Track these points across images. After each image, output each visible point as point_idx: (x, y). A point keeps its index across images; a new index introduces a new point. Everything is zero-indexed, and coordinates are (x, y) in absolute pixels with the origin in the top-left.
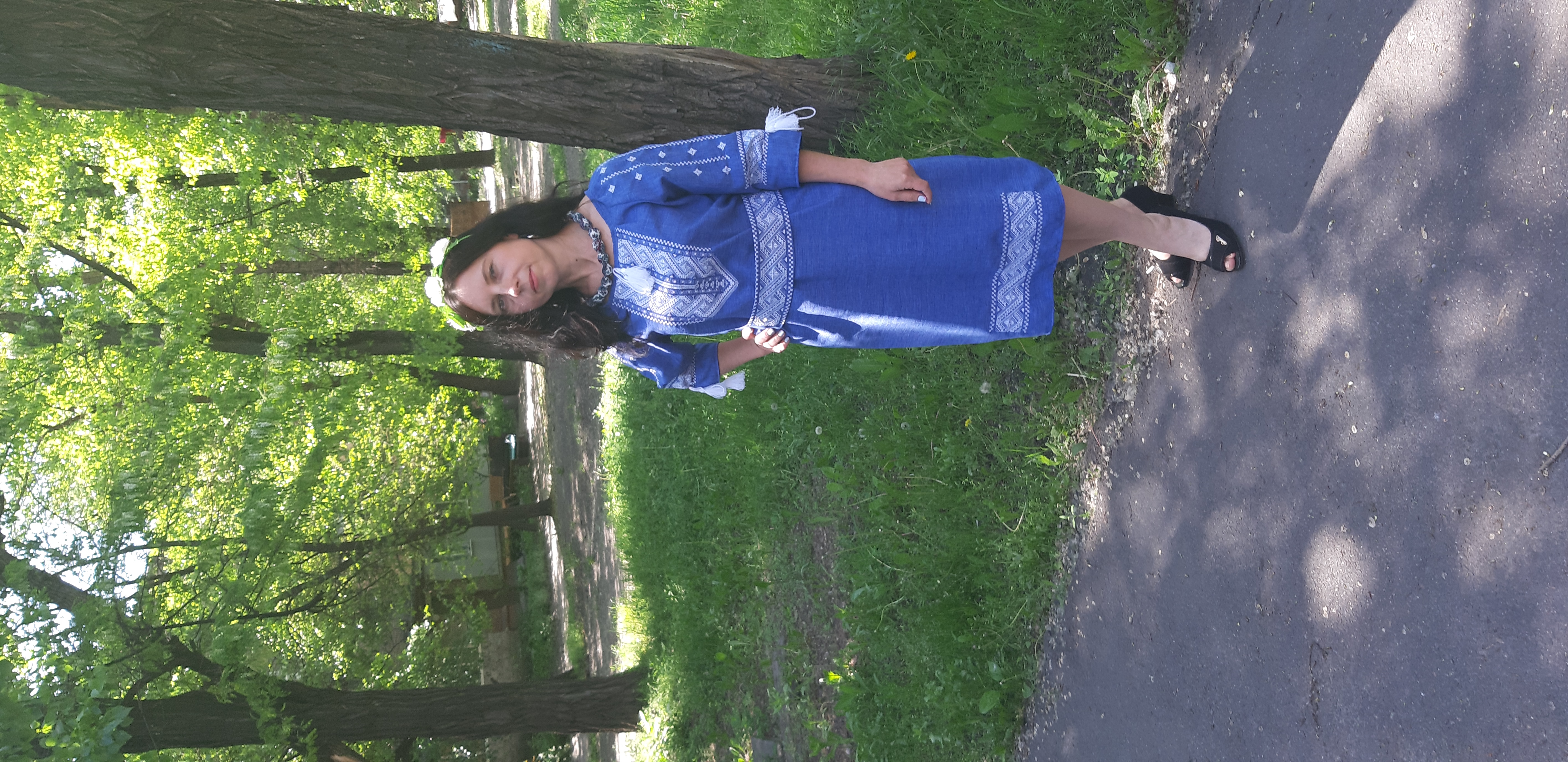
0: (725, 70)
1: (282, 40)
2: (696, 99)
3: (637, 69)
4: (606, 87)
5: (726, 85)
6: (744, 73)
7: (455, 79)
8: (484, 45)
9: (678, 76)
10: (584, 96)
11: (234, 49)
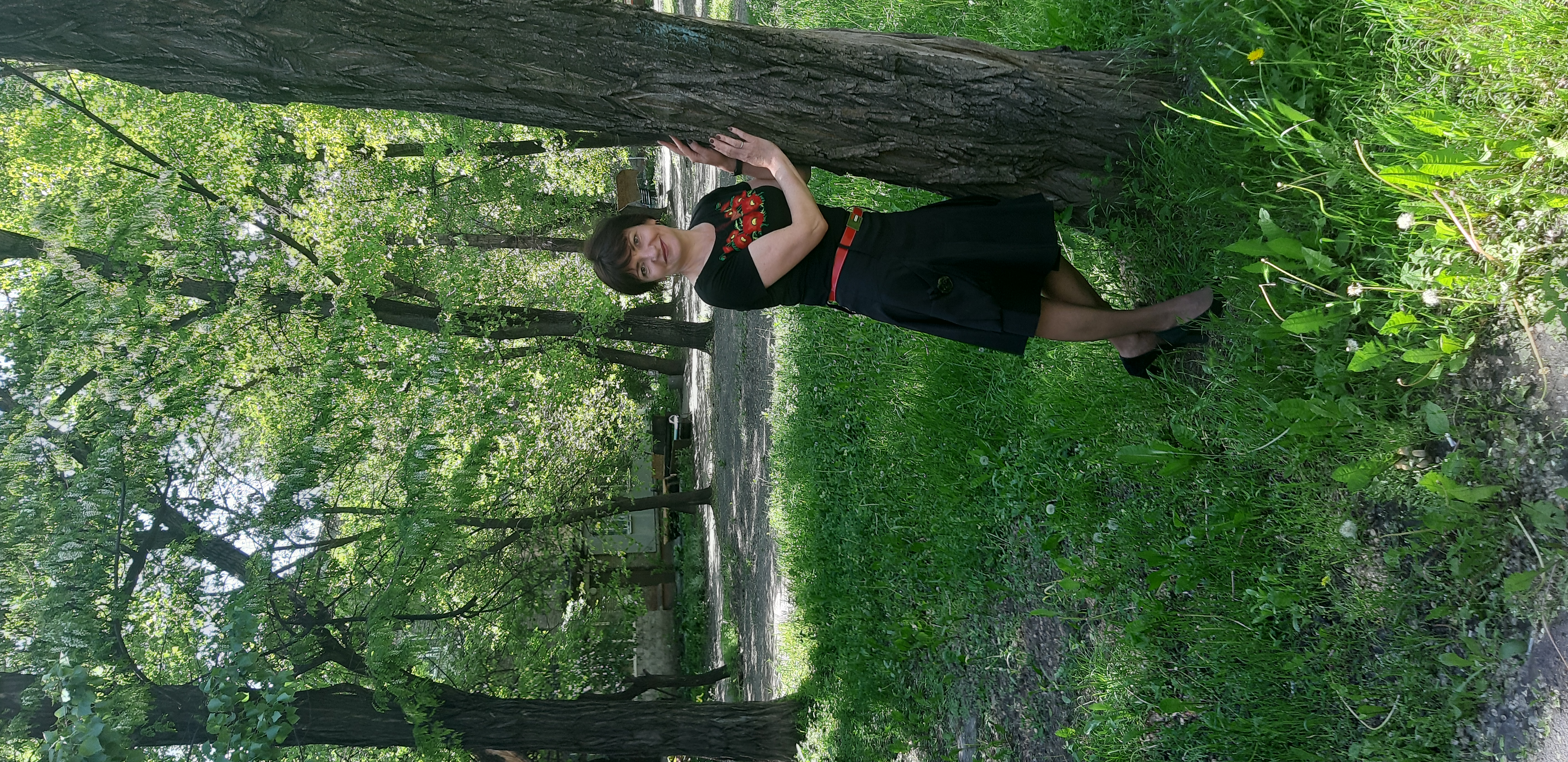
0: (975, 67)
1: (422, 22)
2: (936, 104)
3: (864, 65)
4: (822, 88)
5: (976, 86)
6: (1000, 71)
7: (635, 75)
8: (673, 32)
9: (915, 75)
10: (794, 98)
11: (363, 32)
